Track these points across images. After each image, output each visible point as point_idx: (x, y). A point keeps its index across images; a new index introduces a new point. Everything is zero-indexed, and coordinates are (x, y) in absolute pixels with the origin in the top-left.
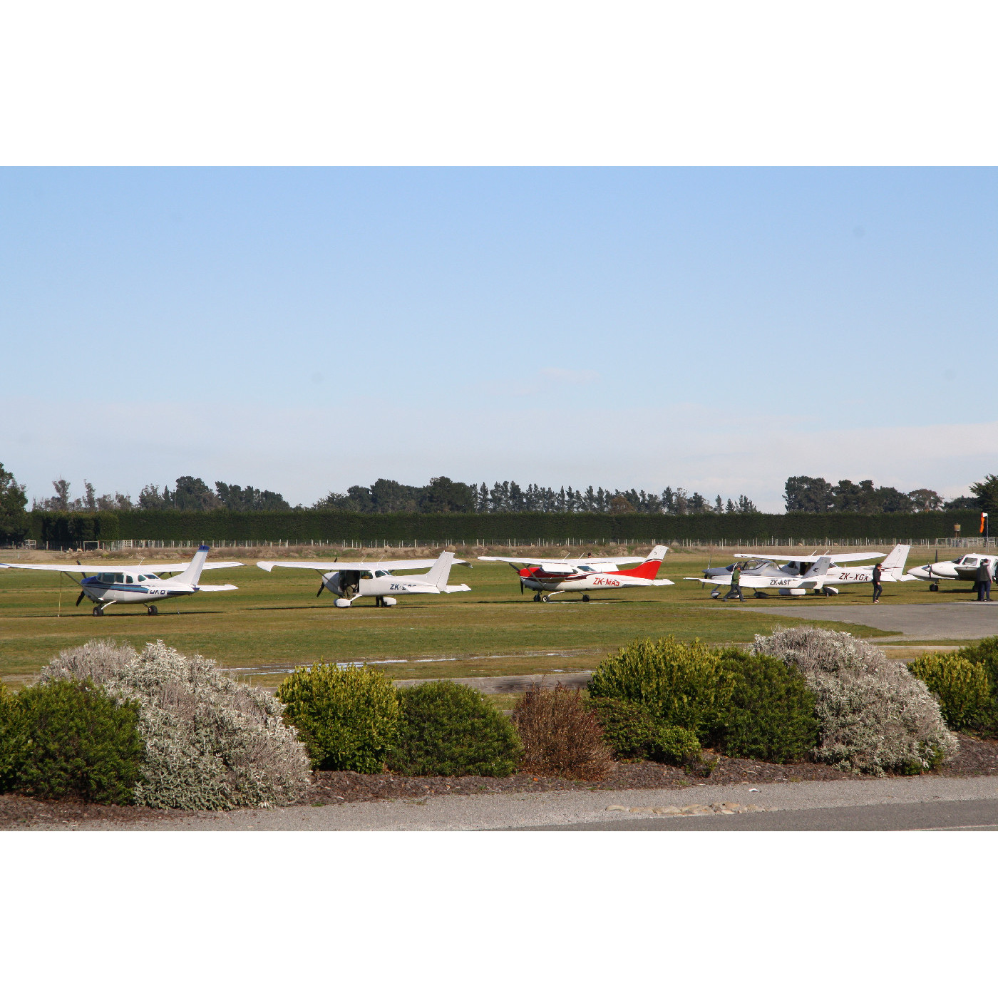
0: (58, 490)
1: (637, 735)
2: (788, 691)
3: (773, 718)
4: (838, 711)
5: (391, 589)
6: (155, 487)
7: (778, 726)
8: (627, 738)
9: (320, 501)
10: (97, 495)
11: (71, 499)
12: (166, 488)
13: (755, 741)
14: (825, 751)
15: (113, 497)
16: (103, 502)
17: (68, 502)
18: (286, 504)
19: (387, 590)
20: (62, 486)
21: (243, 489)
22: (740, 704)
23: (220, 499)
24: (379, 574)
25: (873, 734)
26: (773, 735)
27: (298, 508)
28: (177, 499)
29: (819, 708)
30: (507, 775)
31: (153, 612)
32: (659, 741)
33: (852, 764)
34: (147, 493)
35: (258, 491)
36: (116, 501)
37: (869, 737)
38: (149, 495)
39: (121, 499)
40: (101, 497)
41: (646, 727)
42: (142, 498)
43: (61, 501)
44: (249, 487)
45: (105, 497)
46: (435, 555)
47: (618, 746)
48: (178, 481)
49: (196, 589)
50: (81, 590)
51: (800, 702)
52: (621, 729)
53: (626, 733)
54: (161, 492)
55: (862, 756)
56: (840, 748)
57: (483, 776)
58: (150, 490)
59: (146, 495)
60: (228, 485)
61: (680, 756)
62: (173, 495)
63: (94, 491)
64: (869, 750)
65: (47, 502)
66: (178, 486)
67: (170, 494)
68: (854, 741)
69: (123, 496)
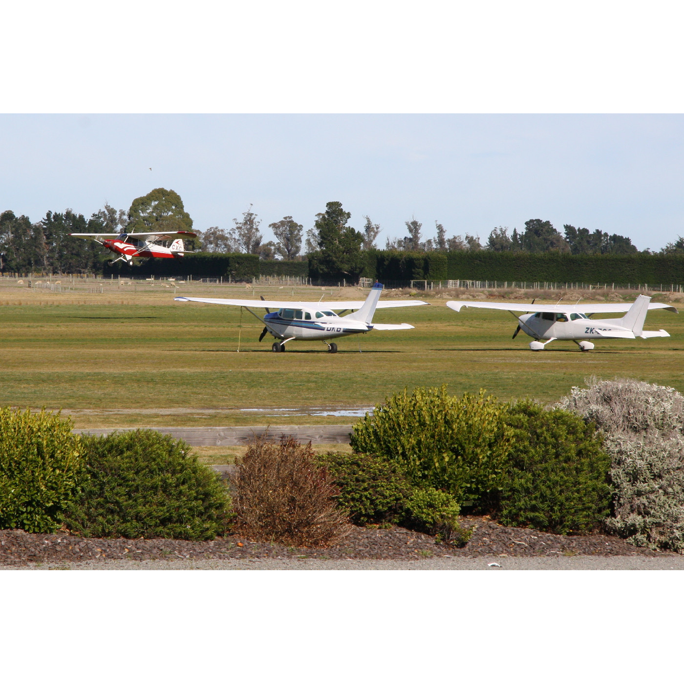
0: (411, 231)
1: (385, 497)
2: (579, 453)
3: (556, 483)
4: (634, 476)
5: (586, 332)
6: (504, 229)
7: (561, 492)
8: (372, 502)
9: (669, 246)
10: (447, 236)
11: (422, 240)
12: (515, 230)
13: (534, 509)
14: (617, 522)
15: (463, 238)
16: (453, 242)
17: (419, 242)
18: (634, 248)
19: (581, 333)
20: (414, 227)
21: (591, 232)
22: (519, 464)
23: (568, 242)
24: (575, 317)
25: (675, 505)
26: (554, 501)
27: (646, 252)
28: (525, 241)
29: (613, 472)
30: (207, 539)
31: (333, 350)
32: (409, 505)
33: (649, 537)
34: (496, 235)
35: (606, 235)
36: (465, 242)
37: (669, 507)
38: (497, 236)
39: (471, 240)
40: (451, 237)
41: (397, 488)
42: (492, 241)
43: (412, 241)
44: (597, 231)
45: (455, 238)
46: (632, 299)
47: (360, 509)
48: (527, 223)
49: (370, 328)
50: (264, 326)
51: (591, 465)
52: (365, 489)
53: (370, 494)
54: (509, 234)
55: (661, 529)
56: (636, 519)
57: (176, 538)
58: (499, 232)
59: (495, 237)
60: (577, 229)
61: (430, 523)
62: (522, 237)
63: (444, 232)
64: (669, 522)
65: (400, 242)
66: (527, 229)
67: (518, 237)
68: (652, 512)
69: (472, 238)
